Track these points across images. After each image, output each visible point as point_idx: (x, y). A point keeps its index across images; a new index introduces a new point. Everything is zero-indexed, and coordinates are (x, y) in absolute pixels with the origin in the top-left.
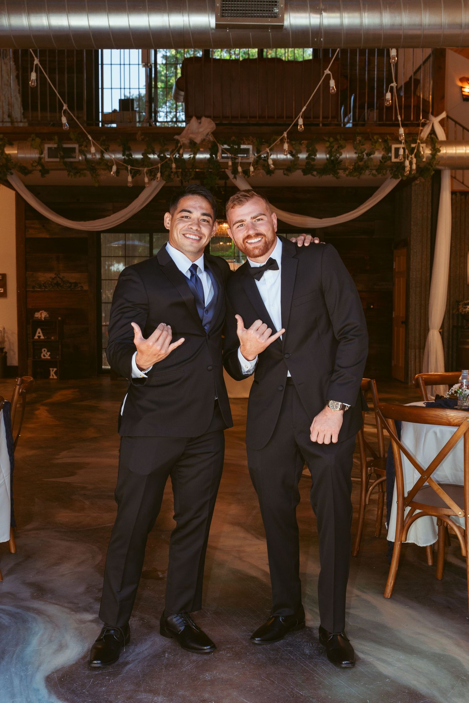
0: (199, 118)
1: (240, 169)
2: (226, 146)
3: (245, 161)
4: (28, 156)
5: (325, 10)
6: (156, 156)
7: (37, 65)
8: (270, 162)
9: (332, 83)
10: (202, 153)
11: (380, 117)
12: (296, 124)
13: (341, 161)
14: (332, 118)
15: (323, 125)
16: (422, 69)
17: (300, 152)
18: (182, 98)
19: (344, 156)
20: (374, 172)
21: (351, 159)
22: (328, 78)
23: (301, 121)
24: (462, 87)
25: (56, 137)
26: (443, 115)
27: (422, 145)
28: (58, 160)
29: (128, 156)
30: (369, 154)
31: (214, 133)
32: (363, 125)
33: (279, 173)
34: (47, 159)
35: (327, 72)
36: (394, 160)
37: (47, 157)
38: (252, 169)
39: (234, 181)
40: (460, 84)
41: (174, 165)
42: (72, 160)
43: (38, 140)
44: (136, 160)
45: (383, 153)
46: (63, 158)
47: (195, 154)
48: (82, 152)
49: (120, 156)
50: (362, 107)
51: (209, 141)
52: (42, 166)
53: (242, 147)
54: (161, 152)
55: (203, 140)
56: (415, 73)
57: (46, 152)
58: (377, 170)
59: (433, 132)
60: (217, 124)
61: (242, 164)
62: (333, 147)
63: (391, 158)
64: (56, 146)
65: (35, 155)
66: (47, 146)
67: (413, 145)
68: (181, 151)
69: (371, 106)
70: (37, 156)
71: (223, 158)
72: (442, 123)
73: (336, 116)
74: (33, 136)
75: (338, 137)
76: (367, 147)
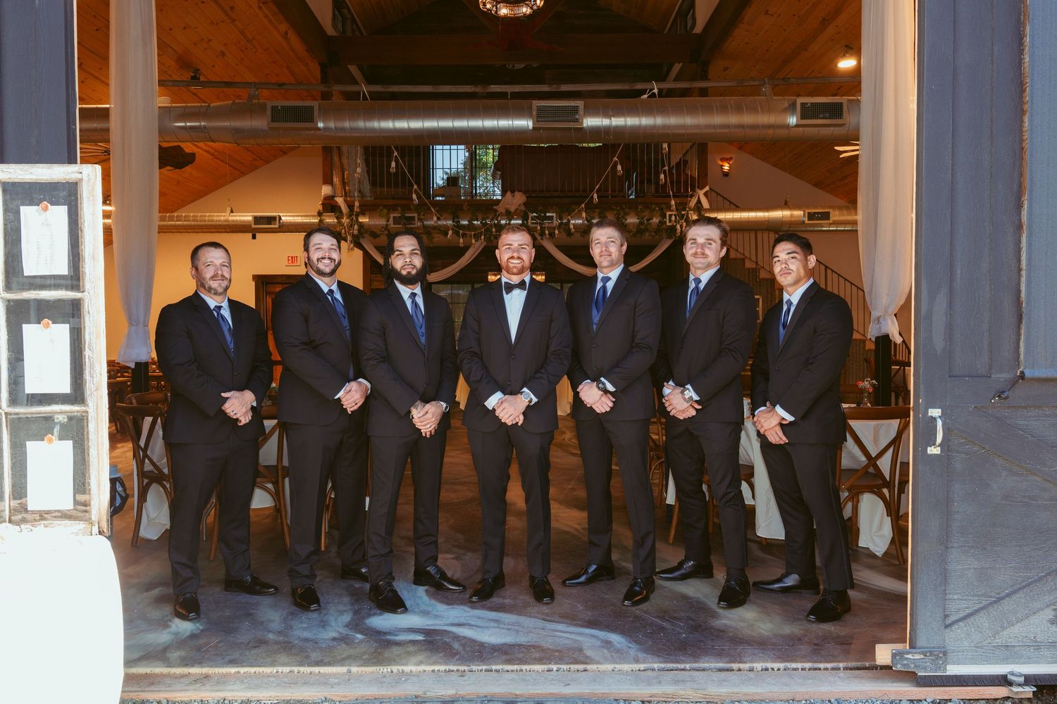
0: (513, 192)
1: (547, 232)
2: (535, 214)
3: (550, 225)
4: (377, 223)
5: (613, 116)
6: (479, 222)
7: (396, 156)
8: (572, 227)
9: (619, 168)
10: (516, 219)
11: (657, 191)
12: (592, 197)
13: (626, 225)
14: (619, 191)
15: (612, 197)
16: (689, 153)
17: (594, 219)
18: (498, 177)
19: (628, 221)
20: (653, 234)
21: (634, 223)
22: (615, 164)
23: (595, 196)
24: (722, 166)
25: (400, 208)
26: (707, 188)
27: (690, 212)
28: (401, 226)
29: (456, 222)
30: (648, 220)
31: (525, 204)
32: (644, 197)
33: (578, 235)
34: (393, 226)
35: (615, 159)
36: (668, 224)
37: (392, 223)
38: (557, 232)
39: (541, 241)
40: (721, 163)
41: (494, 230)
42: (412, 226)
43: (385, 211)
44: (464, 225)
45: (659, 218)
46: (404, 224)
47: (510, 220)
48: (420, 220)
49: (450, 222)
50: (642, 182)
51: (521, 210)
52: (389, 231)
53: (548, 214)
54: (483, 219)
55: (516, 210)
56: (684, 155)
57: (391, 220)
58: (655, 232)
59: (699, 201)
60: (527, 197)
61: (549, 228)
62: (620, 214)
63: (666, 222)
64: (400, 215)
65: (382, 222)
66: (392, 215)
67: (683, 213)
68: (499, 219)
69: (649, 181)
70: (385, 223)
71: (532, 223)
72: (706, 194)
73: (622, 190)
74: (381, 207)
75: (624, 207)
76: (646, 214)
